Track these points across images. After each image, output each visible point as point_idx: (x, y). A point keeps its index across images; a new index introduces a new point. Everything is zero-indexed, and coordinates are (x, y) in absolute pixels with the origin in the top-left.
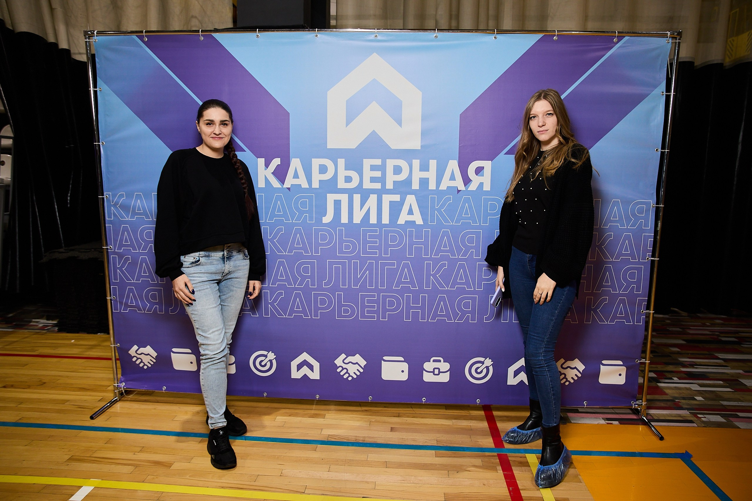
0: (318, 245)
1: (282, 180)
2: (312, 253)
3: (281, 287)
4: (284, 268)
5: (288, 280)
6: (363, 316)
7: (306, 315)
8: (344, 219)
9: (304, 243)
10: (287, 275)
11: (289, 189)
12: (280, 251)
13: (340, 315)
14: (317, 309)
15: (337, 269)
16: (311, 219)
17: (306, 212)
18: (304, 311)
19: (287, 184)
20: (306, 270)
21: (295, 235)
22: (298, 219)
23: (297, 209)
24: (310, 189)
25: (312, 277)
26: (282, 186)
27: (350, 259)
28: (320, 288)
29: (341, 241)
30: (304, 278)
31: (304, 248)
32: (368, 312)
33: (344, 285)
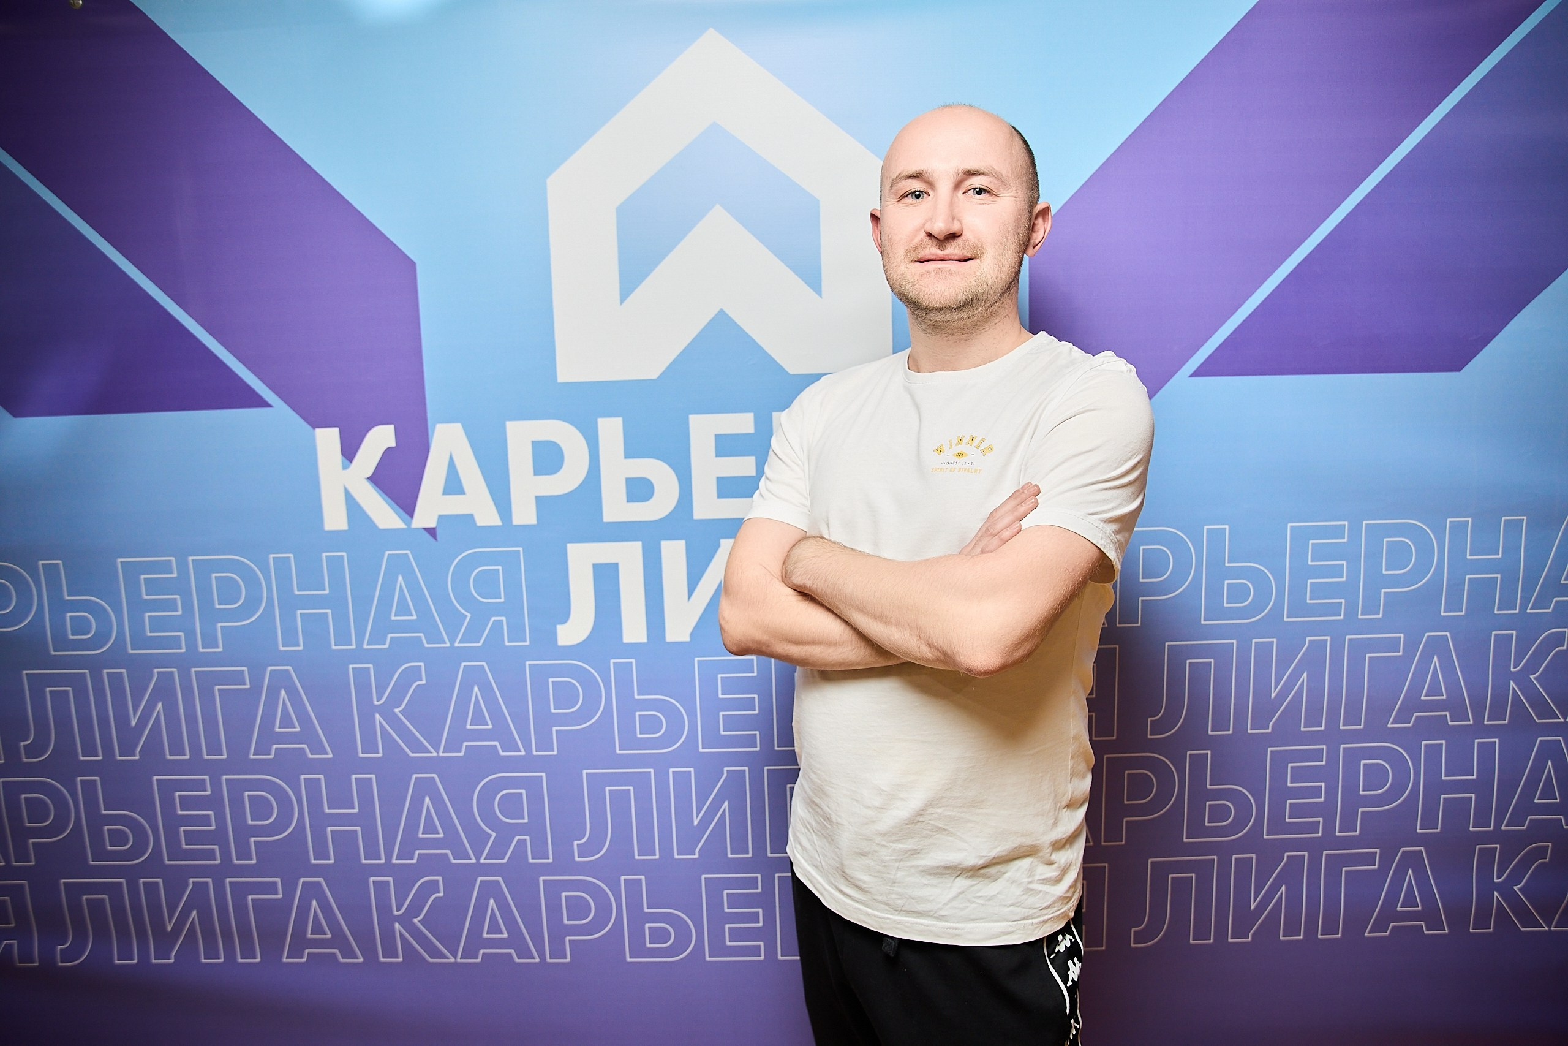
0: (545, 721)
1: (406, 503)
2: (528, 748)
3: (430, 864)
4: (437, 801)
5: (451, 841)
6: (718, 948)
7: (525, 952)
8: (634, 630)
9: (496, 715)
10: (448, 826)
11: (431, 532)
12: (418, 747)
13: (638, 949)
14: (558, 932)
15: (620, 799)
16: (516, 632)
17: (497, 610)
18: (517, 940)
19: (426, 514)
20: (511, 805)
21: (466, 690)
22: (472, 634)
23: (466, 600)
24: (507, 530)
25: (535, 829)
26: (409, 524)
27: (661, 764)
28: (564, 864)
29: (628, 707)
30: (506, 833)
31: (500, 732)
32: (735, 934)
33: (647, 848)
